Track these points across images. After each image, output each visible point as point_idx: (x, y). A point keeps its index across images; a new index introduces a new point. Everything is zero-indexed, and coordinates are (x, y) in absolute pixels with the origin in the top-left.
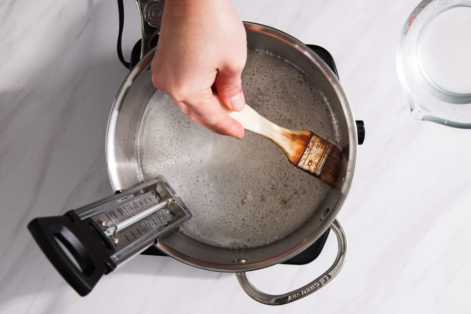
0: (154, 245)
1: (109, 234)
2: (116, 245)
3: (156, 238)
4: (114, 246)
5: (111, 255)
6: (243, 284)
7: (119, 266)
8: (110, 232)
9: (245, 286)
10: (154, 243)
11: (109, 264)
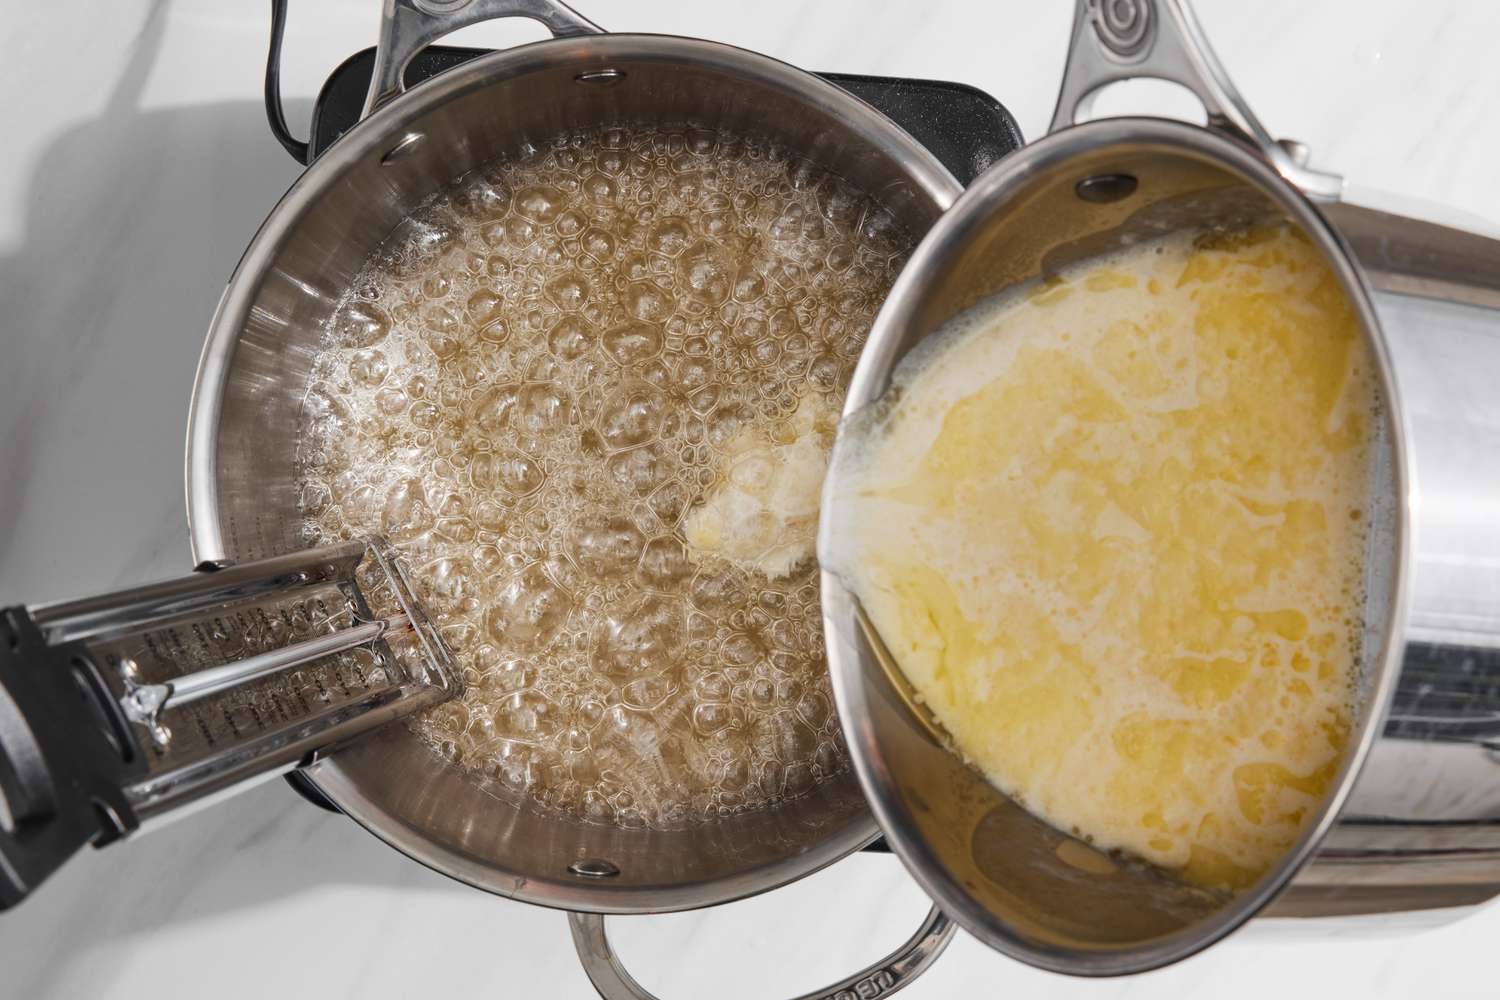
0: (300, 770)
1: (139, 708)
2: (158, 751)
3: (312, 748)
4: (150, 754)
5: (129, 784)
6: (590, 954)
7: (148, 827)
8: (144, 700)
9: (593, 962)
10: (299, 766)
11: (113, 814)
